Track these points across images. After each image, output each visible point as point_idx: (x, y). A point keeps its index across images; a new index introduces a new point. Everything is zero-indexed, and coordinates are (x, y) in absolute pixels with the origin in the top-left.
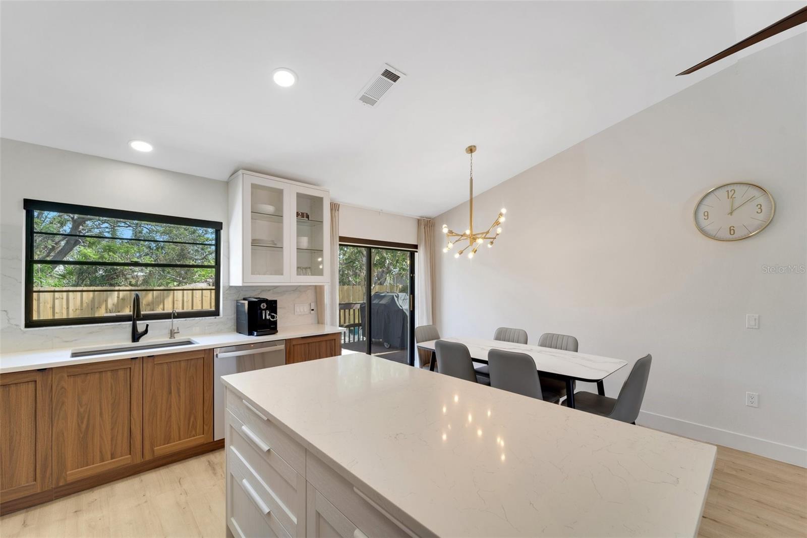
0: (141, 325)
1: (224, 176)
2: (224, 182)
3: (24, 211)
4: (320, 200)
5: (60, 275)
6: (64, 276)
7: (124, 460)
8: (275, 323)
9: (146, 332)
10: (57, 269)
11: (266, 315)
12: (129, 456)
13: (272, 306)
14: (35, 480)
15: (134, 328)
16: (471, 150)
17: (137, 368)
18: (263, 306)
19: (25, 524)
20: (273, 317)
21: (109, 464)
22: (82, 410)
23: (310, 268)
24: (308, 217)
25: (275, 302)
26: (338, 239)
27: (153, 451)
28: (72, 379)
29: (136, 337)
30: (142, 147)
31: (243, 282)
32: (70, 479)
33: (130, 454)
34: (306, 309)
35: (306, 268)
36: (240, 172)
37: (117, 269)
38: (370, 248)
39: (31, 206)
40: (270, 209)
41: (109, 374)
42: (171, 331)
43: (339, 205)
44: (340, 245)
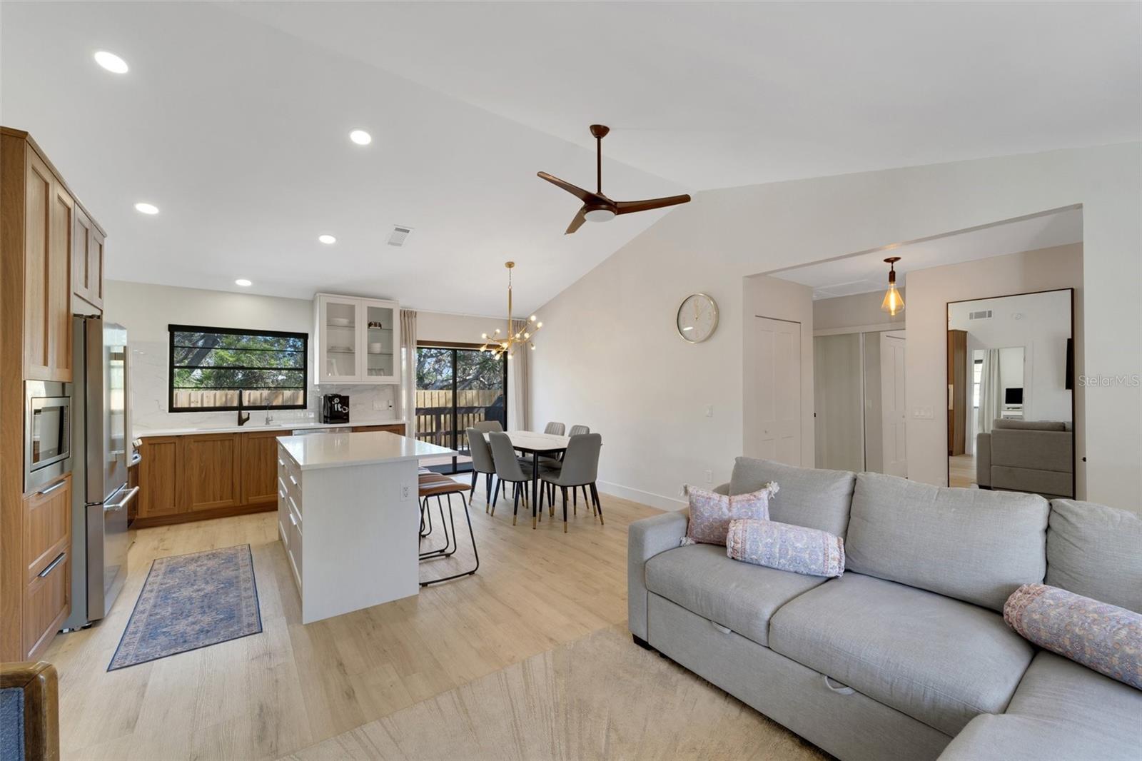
0: (245, 414)
1: (309, 297)
2: (310, 301)
3: (169, 333)
4: (390, 312)
5: (198, 380)
6: (201, 381)
7: (228, 502)
8: (347, 414)
9: (248, 419)
10: (195, 373)
11: (338, 407)
12: (231, 500)
13: (345, 401)
14: (175, 506)
15: (240, 415)
16: (510, 265)
17: (237, 439)
18: (337, 400)
19: (168, 530)
20: (345, 410)
21: (218, 504)
22: (202, 465)
23: (383, 370)
24: (380, 326)
25: (348, 397)
26: (415, 343)
27: (248, 500)
28: (196, 444)
29: (241, 422)
30: (244, 283)
31: (320, 381)
32: (195, 509)
33: (232, 499)
34: (384, 405)
35: (380, 370)
36: (318, 295)
37: (256, 373)
38: (455, 350)
39: (173, 329)
40: (344, 321)
41: (219, 443)
42: (267, 419)
43: (416, 313)
44: (418, 348)
